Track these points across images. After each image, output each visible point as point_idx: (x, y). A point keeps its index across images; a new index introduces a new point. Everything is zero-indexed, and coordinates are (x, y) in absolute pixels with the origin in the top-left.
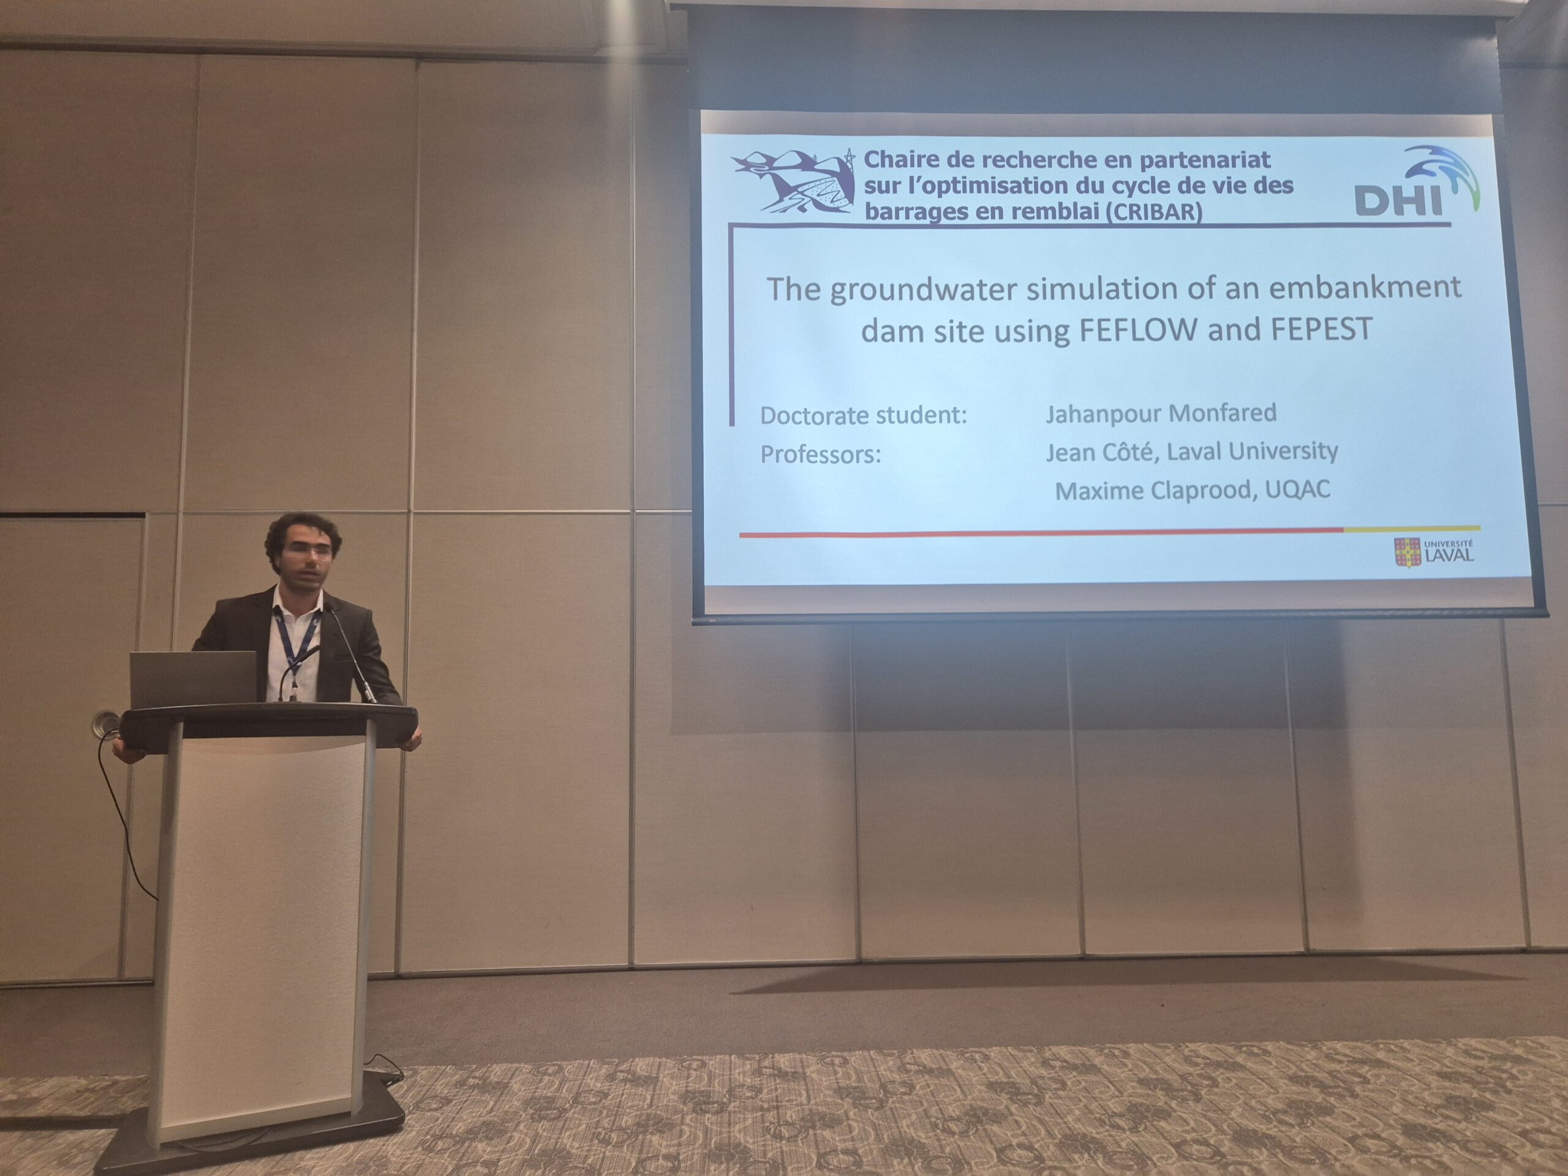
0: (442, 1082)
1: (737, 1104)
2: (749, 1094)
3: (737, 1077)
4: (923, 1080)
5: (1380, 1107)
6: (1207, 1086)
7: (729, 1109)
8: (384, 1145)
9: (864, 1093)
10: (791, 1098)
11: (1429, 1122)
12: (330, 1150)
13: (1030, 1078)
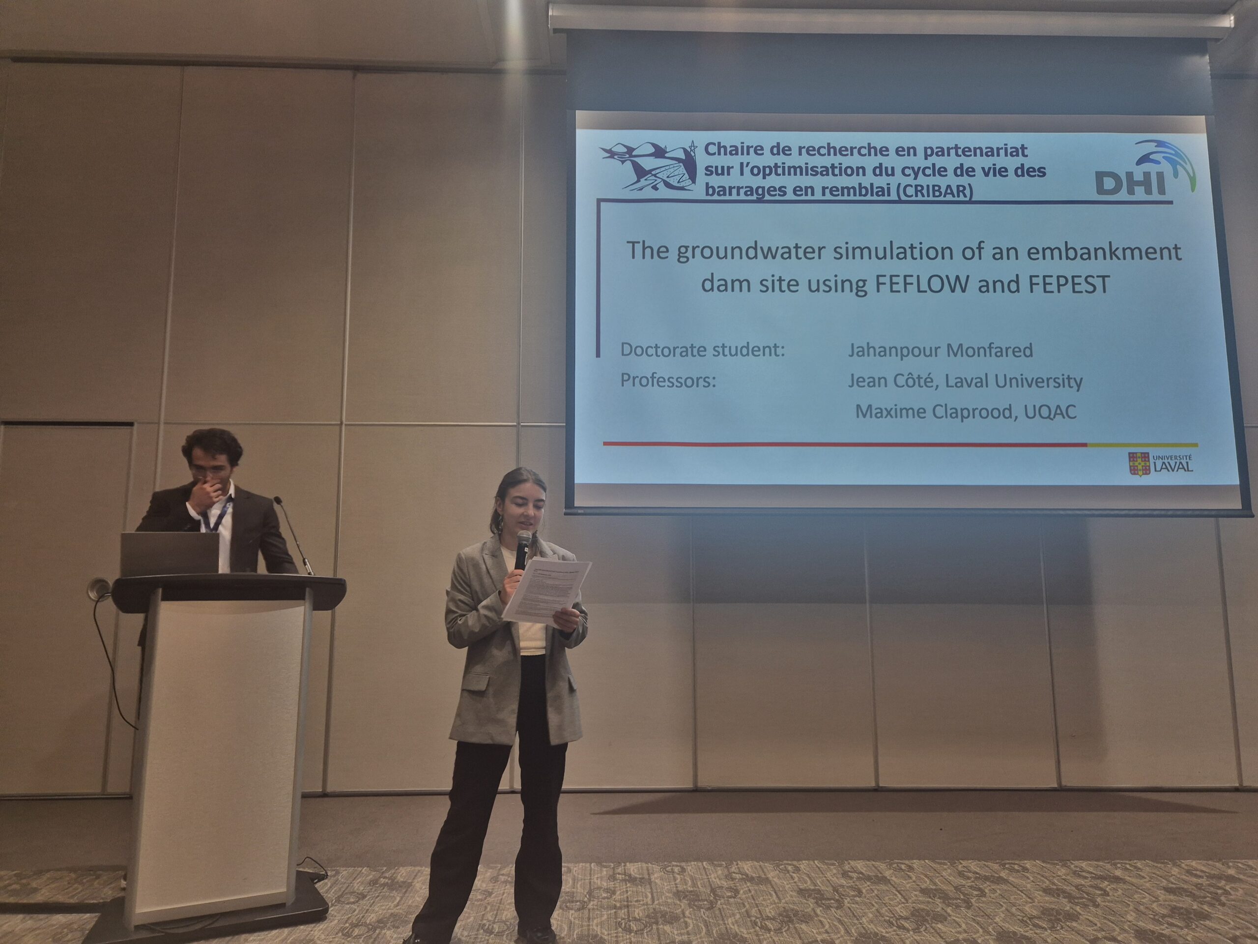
0: (358, 881)
1: (595, 902)
2: (605, 895)
3: (596, 881)
4: (745, 886)
5: (1118, 916)
6: (977, 895)
7: (589, 907)
8: (311, 931)
9: (698, 896)
10: (639, 899)
11: (1157, 928)
12: (269, 934)
13: (832, 886)
